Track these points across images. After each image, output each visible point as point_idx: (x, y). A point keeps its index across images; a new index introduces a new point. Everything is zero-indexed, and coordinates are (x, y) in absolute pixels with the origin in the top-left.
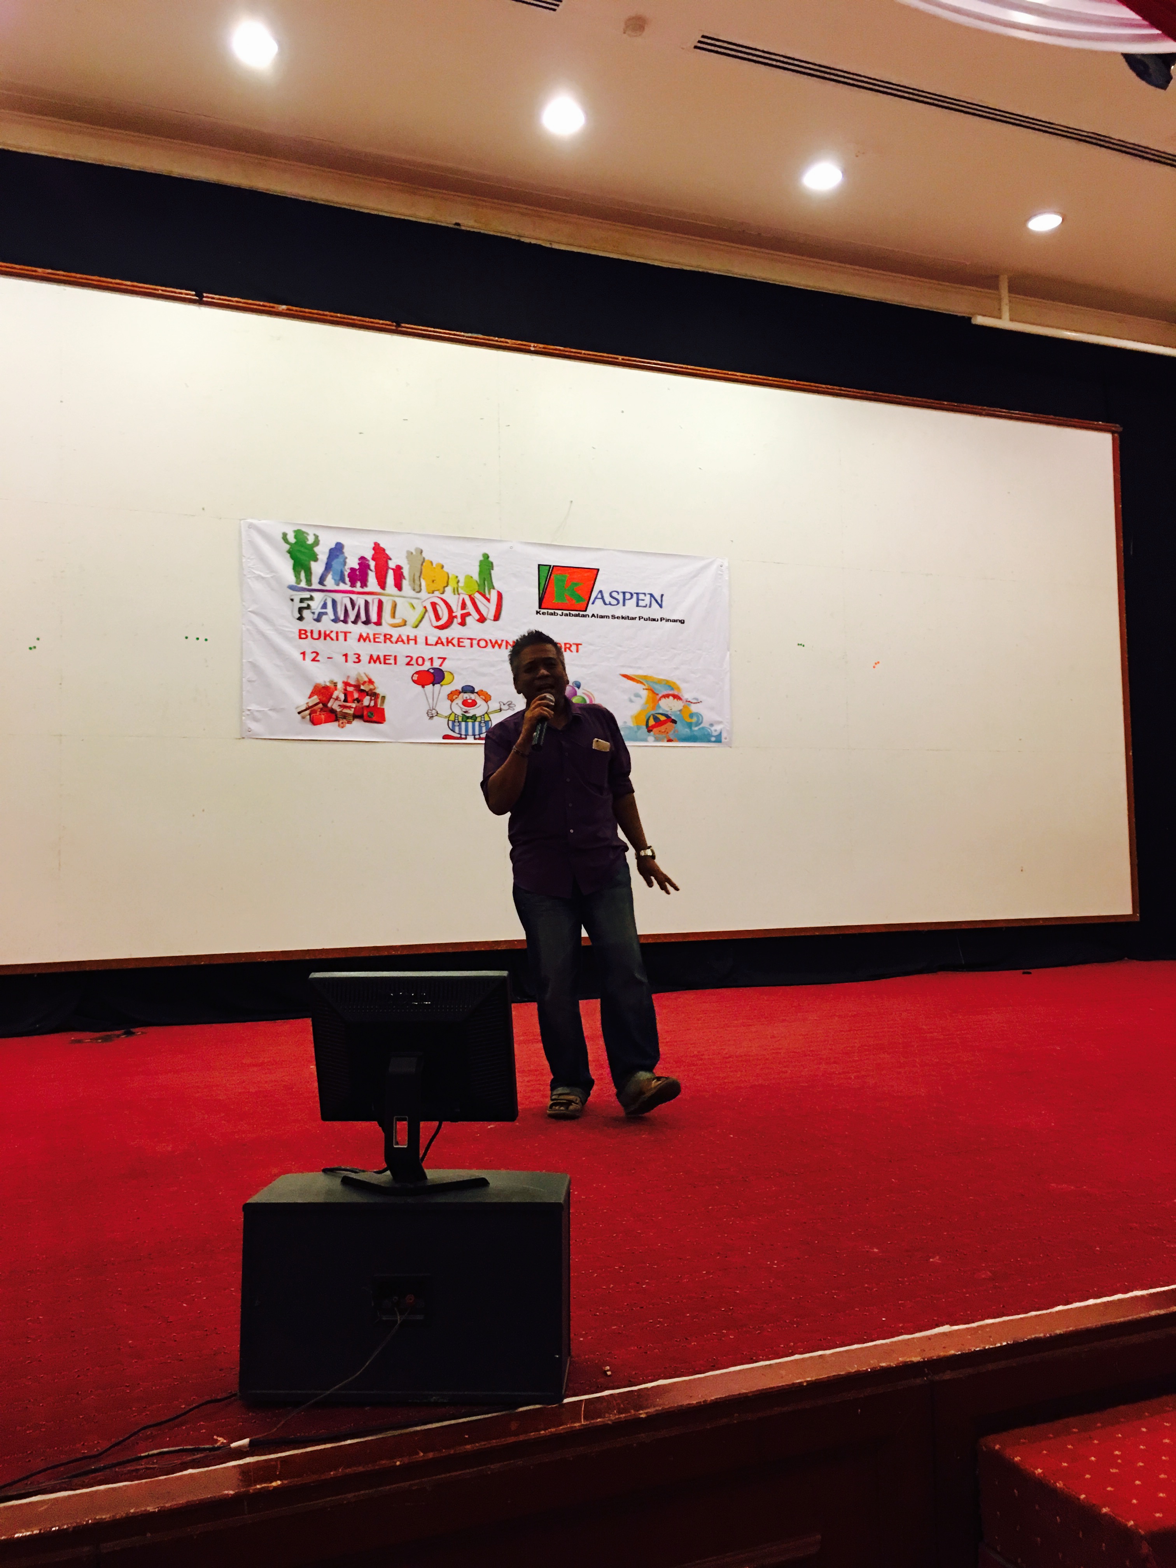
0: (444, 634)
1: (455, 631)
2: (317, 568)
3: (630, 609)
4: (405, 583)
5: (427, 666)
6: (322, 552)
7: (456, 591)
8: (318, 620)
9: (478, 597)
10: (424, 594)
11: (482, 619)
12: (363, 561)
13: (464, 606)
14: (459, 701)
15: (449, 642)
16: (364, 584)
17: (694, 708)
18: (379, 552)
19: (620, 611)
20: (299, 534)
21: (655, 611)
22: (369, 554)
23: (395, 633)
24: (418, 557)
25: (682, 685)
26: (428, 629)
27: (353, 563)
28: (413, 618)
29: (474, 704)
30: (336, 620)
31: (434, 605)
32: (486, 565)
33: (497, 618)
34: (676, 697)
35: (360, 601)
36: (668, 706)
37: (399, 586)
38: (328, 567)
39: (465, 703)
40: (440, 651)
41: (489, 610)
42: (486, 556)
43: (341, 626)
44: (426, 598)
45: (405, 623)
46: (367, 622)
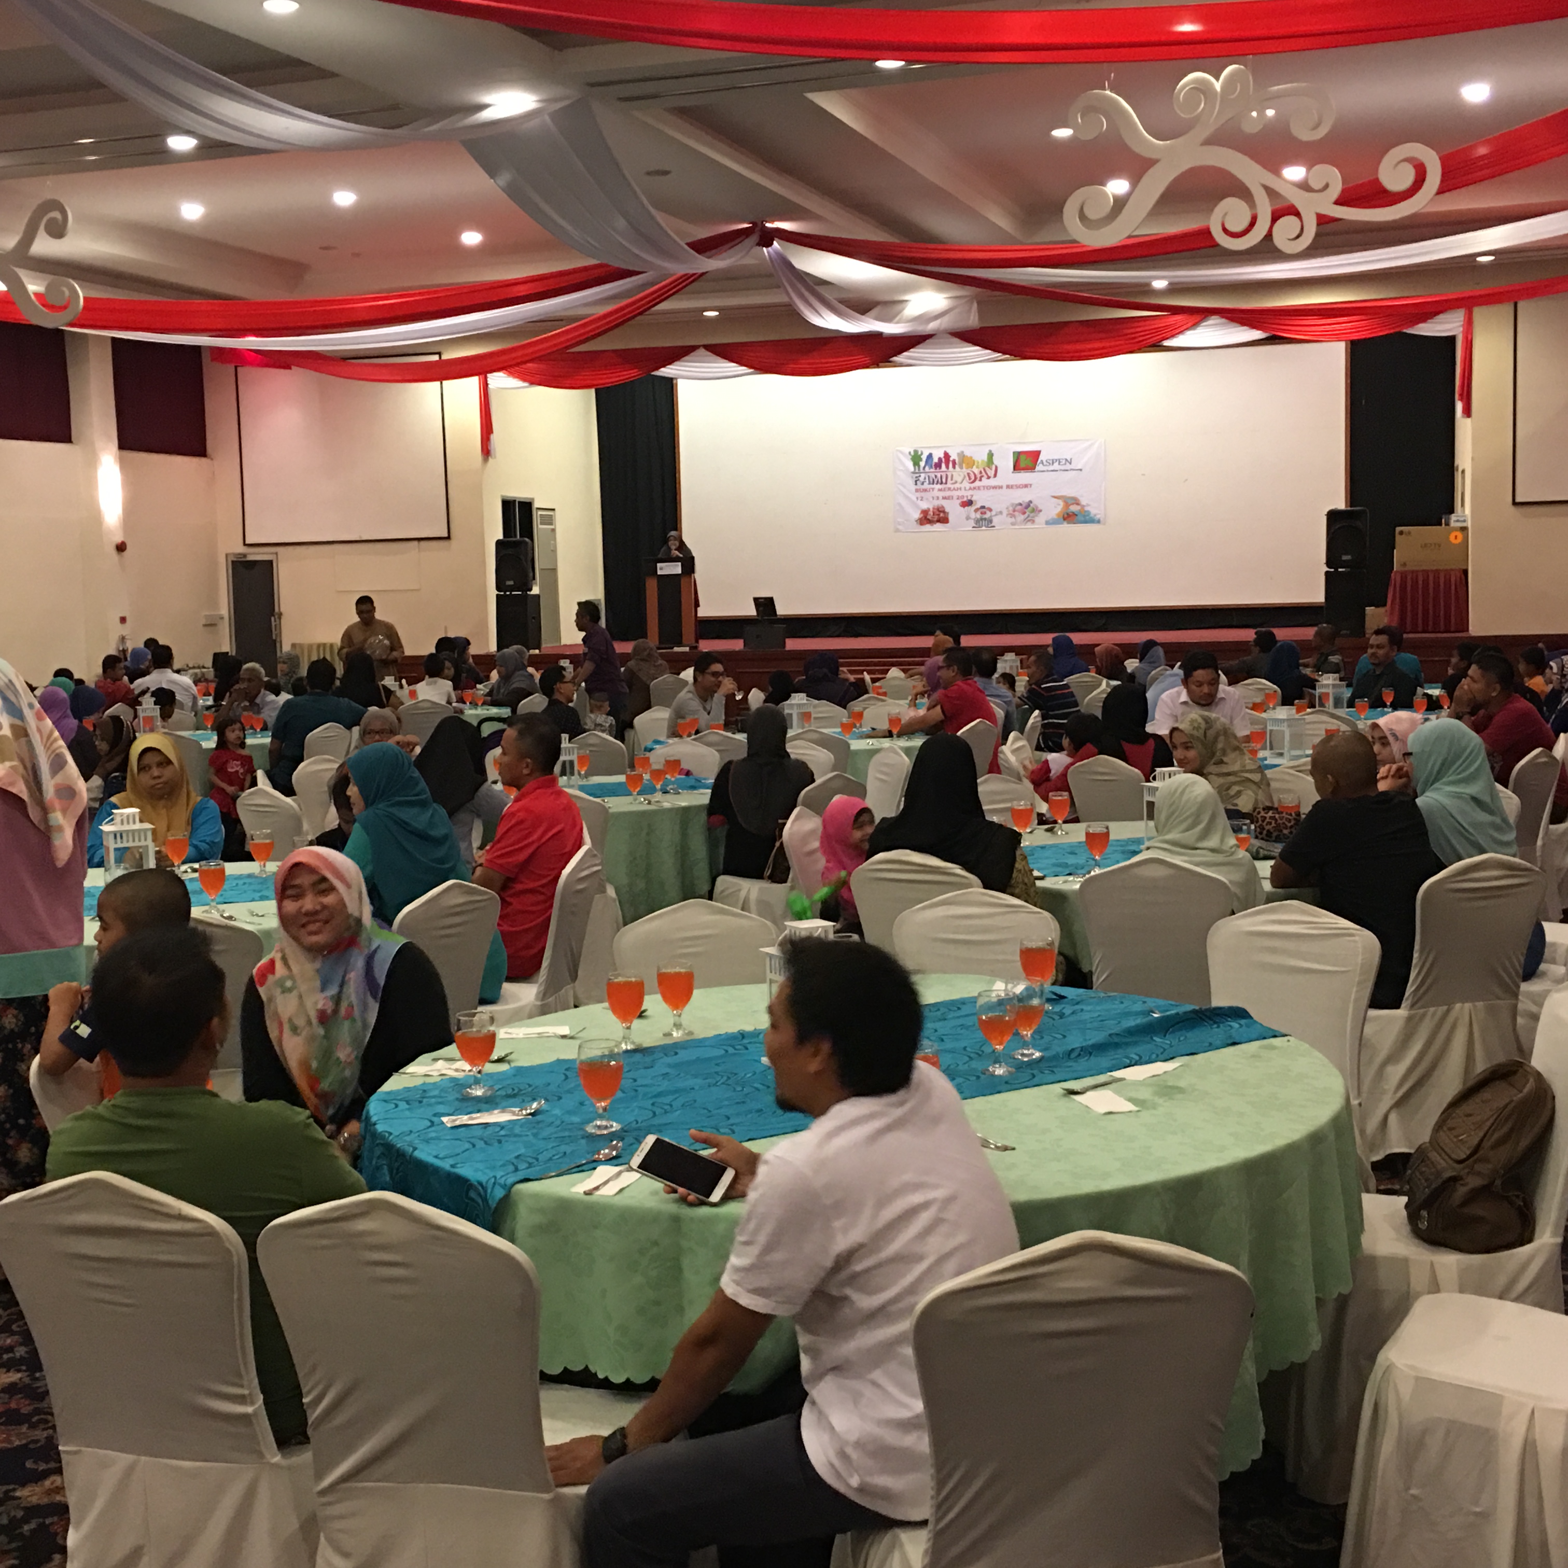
0: (973, 485)
1: (977, 483)
2: (922, 464)
3: (1056, 466)
4: (957, 466)
5: (965, 499)
6: (924, 457)
7: (977, 467)
8: (923, 484)
9: (987, 469)
10: (964, 469)
11: (989, 478)
12: (940, 459)
13: (981, 472)
14: (979, 512)
15: (974, 488)
16: (940, 467)
17: (1087, 509)
18: (947, 456)
19: (1051, 468)
20: (916, 452)
21: (1068, 466)
22: (942, 456)
23: (952, 486)
24: (962, 455)
25: (1080, 499)
26: (966, 484)
27: (936, 460)
28: (959, 480)
29: (985, 513)
30: (929, 483)
31: (968, 474)
32: (991, 455)
33: (995, 475)
34: (1078, 504)
35: (939, 475)
36: (1074, 508)
37: (954, 467)
38: (927, 462)
39: (982, 513)
40: (971, 492)
41: (991, 473)
42: (990, 451)
43: (932, 486)
44: (965, 471)
45: (956, 482)
46: (942, 483)
